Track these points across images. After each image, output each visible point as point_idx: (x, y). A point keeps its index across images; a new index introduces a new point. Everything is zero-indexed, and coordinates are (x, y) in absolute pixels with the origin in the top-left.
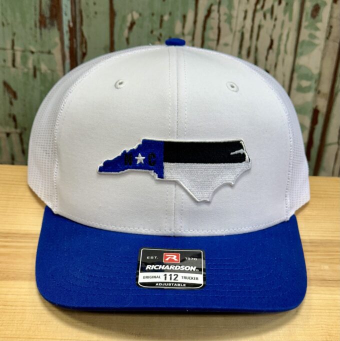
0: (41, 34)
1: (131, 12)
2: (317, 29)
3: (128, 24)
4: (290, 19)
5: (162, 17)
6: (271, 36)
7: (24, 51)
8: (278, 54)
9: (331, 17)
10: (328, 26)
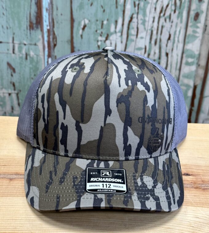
0: (30, 33)
1: (84, 19)
2: (198, 27)
3: (82, 27)
4: (181, 22)
5: (103, 22)
6: (169, 32)
7: (20, 44)
8: (174, 43)
9: (206, 20)
10: (204, 26)
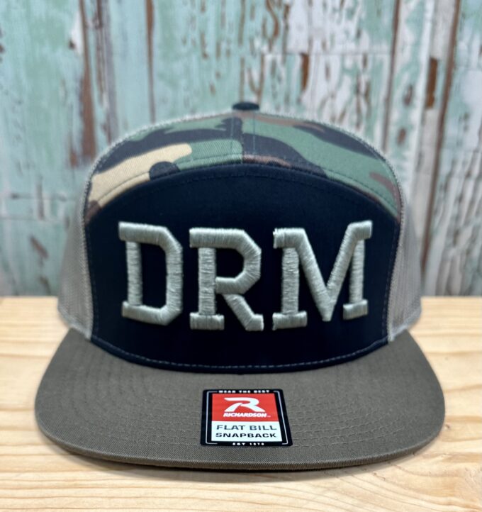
2: (404, 158)
7: (54, 198)
9: (421, 143)
10: (417, 155)
